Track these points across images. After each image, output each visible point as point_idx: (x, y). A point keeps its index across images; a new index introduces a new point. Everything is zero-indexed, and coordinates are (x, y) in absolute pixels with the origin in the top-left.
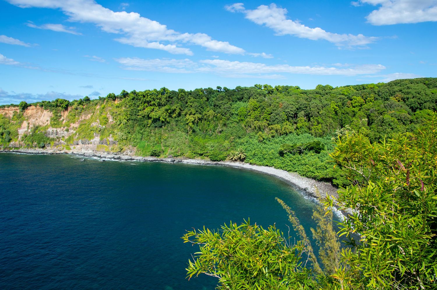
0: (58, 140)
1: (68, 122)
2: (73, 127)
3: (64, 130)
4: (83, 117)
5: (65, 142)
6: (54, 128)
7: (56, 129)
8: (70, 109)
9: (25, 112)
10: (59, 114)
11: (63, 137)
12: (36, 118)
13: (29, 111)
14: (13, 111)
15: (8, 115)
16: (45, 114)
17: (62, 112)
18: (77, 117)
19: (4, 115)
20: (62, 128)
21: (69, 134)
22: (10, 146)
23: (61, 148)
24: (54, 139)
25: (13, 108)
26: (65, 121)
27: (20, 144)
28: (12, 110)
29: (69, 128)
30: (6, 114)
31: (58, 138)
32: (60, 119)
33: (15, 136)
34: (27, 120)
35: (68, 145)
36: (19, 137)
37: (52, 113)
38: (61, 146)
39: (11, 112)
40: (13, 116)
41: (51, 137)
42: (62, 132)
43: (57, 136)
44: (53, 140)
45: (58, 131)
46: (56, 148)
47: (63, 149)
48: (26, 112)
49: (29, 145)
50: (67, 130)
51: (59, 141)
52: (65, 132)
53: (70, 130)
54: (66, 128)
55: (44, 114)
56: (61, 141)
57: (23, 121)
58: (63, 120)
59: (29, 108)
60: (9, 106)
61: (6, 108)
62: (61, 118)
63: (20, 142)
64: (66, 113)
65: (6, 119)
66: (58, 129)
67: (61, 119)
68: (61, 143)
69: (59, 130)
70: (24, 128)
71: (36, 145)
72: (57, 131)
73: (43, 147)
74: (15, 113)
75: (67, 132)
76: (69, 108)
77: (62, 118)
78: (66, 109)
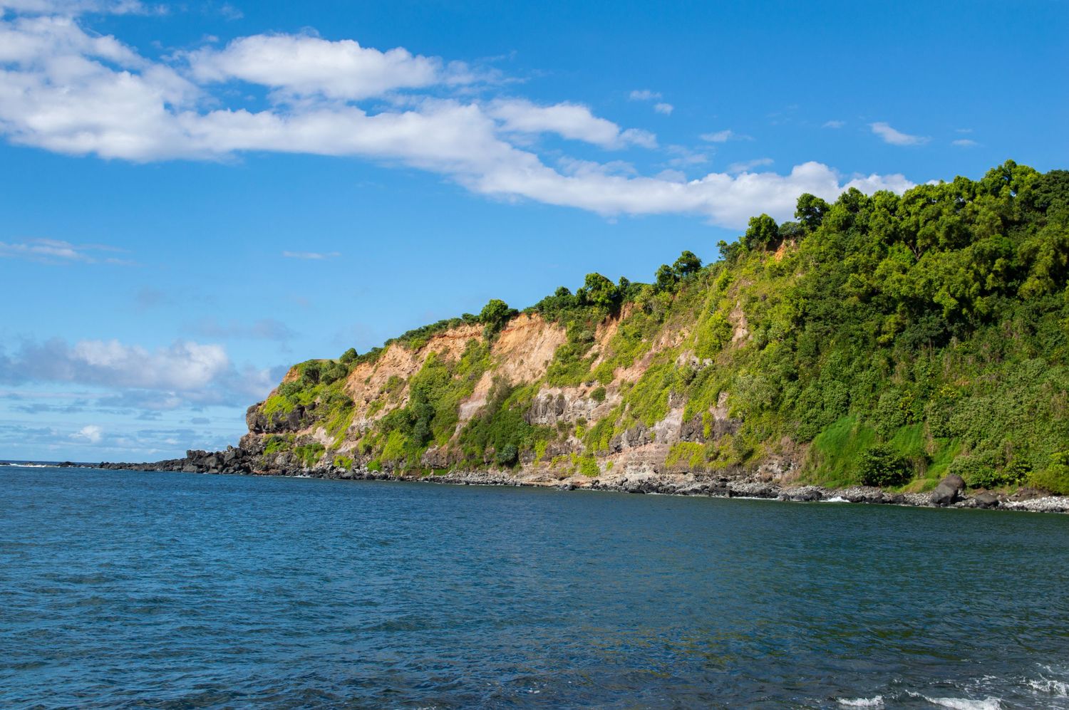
0: (561, 435)
1: (610, 362)
2: (623, 382)
3: (588, 395)
4: (663, 340)
5: (584, 442)
6: (555, 385)
7: (559, 391)
8: (626, 311)
9: (497, 339)
10: (582, 335)
11: (582, 422)
12: (521, 357)
13: (511, 337)
14: (467, 339)
15: (449, 357)
16: (545, 339)
17: (599, 326)
18: (644, 341)
19: (441, 354)
20: (583, 386)
21: (604, 409)
22: (423, 461)
23: (567, 467)
24: (548, 430)
25: (469, 330)
26: (598, 362)
27: (450, 453)
28: (465, 336)
29: (607, 388)
30: (447, 351)
31: (561, 426)
32: (586, 351)
33: (445, 427)
34: (495, 368)
35: (592, 455)
36: (457, 430)
37: (564, 331)
38: (567, 462)
39: (461, 344)
40: (463, 356)
41: (542, 421)
42: (579, 402)
43: (561, 418)
44: (546, 433)
45: (567, 398)
46: (549, 465)
47: (574, 470)
48: (500, 340)
49: (472, 455)
50: (599, 396)
51: (566, 438)
52: (591, 404)
53: (607, 396)
54: (596, 385)
55: (542, 339)
56: (571, 438)
57: (483, 370)
58: (596, 356)
59: (511, 323)
60: (457, 324)
61: (450, 332)
62: (589, 348)
63: (453, 446)
64: (613, 329)
65: (439, 370)
66: (568, 389)
67: (589, 355)
68: (569, 448)
69: (569, 393)
70: (480, 397)
71: (492, 456)
72: (561, 397)
73: (512, 463)
74: (472, 343)
75: (596, 403)
76: (623, 307)
77: (595, 349)
78: (615, 312)
